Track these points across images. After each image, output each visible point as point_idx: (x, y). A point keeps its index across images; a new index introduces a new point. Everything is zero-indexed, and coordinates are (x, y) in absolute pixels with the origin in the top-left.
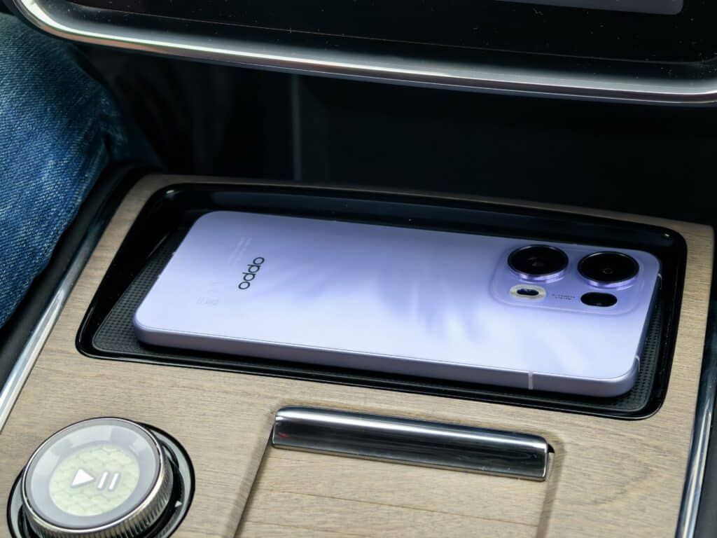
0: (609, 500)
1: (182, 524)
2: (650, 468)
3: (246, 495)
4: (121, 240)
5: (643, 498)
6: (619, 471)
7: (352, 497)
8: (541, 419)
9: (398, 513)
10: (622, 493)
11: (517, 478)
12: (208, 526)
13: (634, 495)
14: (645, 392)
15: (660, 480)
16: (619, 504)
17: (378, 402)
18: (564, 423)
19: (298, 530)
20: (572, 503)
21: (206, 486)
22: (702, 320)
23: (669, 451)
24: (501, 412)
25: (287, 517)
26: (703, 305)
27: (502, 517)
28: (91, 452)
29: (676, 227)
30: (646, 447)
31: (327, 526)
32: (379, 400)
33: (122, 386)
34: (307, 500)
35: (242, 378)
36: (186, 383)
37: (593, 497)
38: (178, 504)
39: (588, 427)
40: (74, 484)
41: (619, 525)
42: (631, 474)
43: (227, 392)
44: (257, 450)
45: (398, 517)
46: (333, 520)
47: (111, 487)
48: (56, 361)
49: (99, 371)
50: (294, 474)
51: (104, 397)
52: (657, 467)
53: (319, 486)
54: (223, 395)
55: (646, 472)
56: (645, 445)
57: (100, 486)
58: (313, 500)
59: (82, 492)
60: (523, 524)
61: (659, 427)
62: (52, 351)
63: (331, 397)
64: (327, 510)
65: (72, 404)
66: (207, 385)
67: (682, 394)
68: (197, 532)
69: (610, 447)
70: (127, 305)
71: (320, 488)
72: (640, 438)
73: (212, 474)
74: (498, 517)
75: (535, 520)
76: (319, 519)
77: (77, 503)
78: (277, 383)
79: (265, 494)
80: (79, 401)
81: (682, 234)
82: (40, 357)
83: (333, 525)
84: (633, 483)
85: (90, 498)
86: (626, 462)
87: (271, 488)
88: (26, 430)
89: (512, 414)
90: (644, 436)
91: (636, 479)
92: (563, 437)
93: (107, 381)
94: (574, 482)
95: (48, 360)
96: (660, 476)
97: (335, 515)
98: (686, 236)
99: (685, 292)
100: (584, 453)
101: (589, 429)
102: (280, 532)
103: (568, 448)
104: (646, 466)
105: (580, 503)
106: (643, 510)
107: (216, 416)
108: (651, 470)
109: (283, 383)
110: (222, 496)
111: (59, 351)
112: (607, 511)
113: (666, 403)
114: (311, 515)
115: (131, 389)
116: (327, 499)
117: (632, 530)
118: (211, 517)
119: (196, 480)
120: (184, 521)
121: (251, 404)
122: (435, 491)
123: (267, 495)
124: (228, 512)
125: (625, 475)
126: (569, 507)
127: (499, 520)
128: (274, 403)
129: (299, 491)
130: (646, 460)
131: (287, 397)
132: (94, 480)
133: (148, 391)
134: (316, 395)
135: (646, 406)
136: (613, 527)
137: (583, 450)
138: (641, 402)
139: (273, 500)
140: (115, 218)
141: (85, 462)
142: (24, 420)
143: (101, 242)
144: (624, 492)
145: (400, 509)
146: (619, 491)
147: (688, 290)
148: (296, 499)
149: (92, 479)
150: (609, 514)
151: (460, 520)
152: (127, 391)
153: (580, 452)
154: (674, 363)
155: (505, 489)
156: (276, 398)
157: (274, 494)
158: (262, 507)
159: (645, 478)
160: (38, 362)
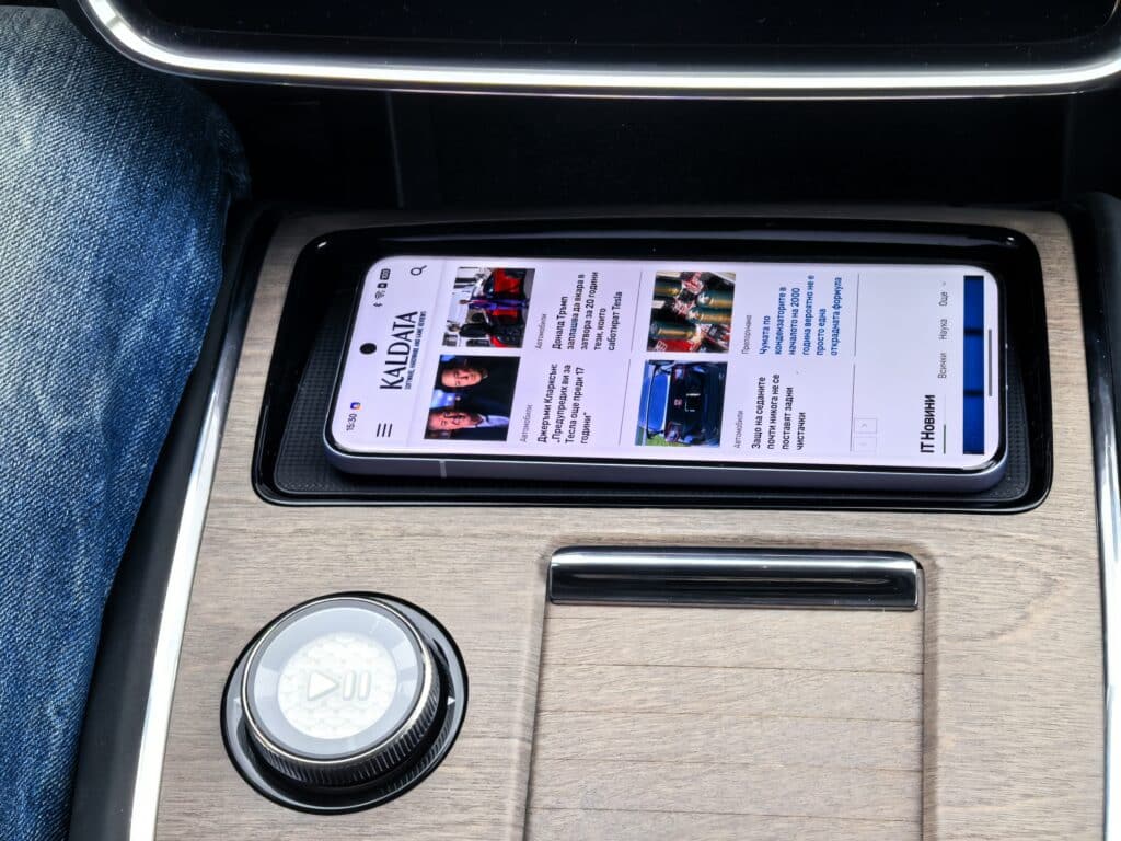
0: (1011, 628)
1: (463, 729)
2: (1053, 578)
3: (536, 677)
4: (275, 327)
5: (1052, 621)
6: (1014, 587)
7: (672, 662)
8: (898, 526)
9: (736, 676)
10: (1023, 618)
11: (881, 610)
12: (496, 727)
13: (1040, 618)
14: (1023, 469)
15: (1069, 593)
16: (1024, 634)
17: (680, 526)
18: (930, 528)
19: (612, 715)
20: (964, 639)
21: (480, 672)
22: (1079, 359)
23: (1074, 552)
24: (843, 522)
25: (593, 698)
26: (1075, 337)
27: (873, 667)
28: (321, 646)
29: (1020, 223)
30: (1041, 549)
31: (649, 705)
32: (680, 524)
33: (333, 542)
34: (613, 673)
35: (492, 513)
36: (418, 528)
37: (988, 628)
38: (450, 701)
39: (961, 530)
40: (312, 695)
41: (1029, 663)
42: (1031, 589)
43: (475, 536)
44: (535, 612)
45: (739, 682)
46: (654, 696)
47: (363, 694)
48: (231, 515)
49: (295, 524)
50: (589, 637)
51: (312, 562)
52: (1061, 575)
53: (625, 651)
54: (472, 541)
55: (1049, 583)
56: (1040, 546)
57: (348, 694)
58: (621, 671)
59: (324, 704)
60: (903, 672)
61: (1053, 519)
62: (223, 501)
63: (614, 527)
64: (643, 683)
65: (272, 575)
66: (446, 529)
67: (1074, 468)
68: (484, 737)
69: (996, 555)
70: (305, 420)
71: (627, 654)
72: (1031, 536)
73: (485, 654)
74: (868, 668)
75: (915, 666)
76: (635, 698)
77: (322, 721)
78: (539, 515)
79: (556, 670)
80: (281, 571)
81: (1028, 235)
82: (210, 512)
83: (655, 704)
84: (1035, 601)
85: (337, 711)
86: (1019, 573)
87: (562, 661)
88: (219, 620)
89: (858, 524)
90: (1035, 533)
91: (1038, 596)
92: (933, 547)
93: (311, 538)
94: (960, 609)
95: (220, 515)
96: (1067, 588)
97: (655, 689)
98: (1034, 237)
99: (1049, 321)
100: (963, 567)
101: (964, 533)
102: (589, 721)
103: (940, 562)
104: (1047, 575)
105: (974, 639)
106: (1055, 638)
107: (471, 571)
108: (1055, 580)
109: (548, 513)
110: (506, 683)
111: (232, 501)
112: (1010, 645)
113: (1055, 484)
114: (623, 694)
115: (346, 546)
116: (639, 669)
117: (1046, 667)
118: (498, 714)
119: (467, 665)
120: (464, 724)
121: (514, 549)
122: (777, 640)
123: (560, 671)
124: (519, 704)
125: (1023, 592)
126: (960, 644)
127: (870, 671)
128: (543, 544)
129: (600, 662)
130: (1044, 568)
131: (557, 533)
132: (338, 686)
133: (371, 546)
134: (596, 528)
135: (1030, 490)
136: (1022, 666)
137: (961, 564)
138: (1022, 485)
139: (569, 677)
140: (257, 295)
141: (317, 662)
142: (211, 606)
143: (248, 334)
144: (1025, 616)
145: (740, 671)
146: (1018, 615)
147: (1052, 318)
148: (600, 673)
149: (334, 685)
150: (1014, 648)
151: (820, 676)
152: (343, 549)
153: (958, 566)
154: (1054, 426)
155: (868, 627)
156: (544, 536)
157: (569, 670)
158: (557, 689)
159: (1049, 592)
160: (208, 520)
